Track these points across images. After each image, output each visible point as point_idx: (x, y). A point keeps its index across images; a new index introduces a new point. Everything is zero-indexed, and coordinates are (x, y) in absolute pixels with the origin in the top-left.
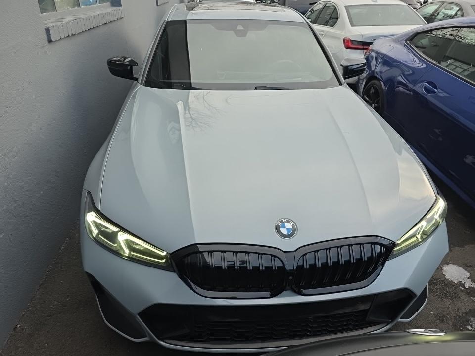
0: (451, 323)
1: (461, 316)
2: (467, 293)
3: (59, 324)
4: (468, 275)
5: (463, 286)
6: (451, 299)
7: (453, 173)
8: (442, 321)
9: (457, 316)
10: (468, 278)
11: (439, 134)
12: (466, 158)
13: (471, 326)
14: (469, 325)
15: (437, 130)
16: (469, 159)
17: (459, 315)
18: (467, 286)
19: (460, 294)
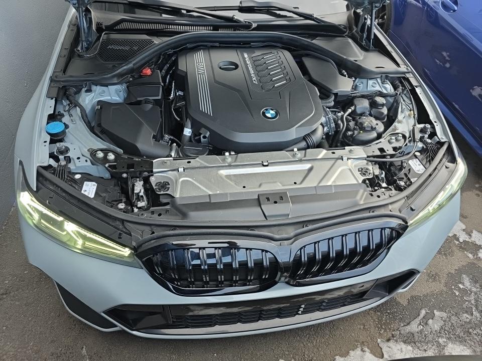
0: (443, 281)
1: (454, 273)
2: (461, 247)
3: (17, 303)
4: (464, 227)
5: (458, 240)
6: (445, 254)
7: (457, 106)
8: (435, 280)
9: (450, 273)
10: (464, 230)
11: (447, 58)
12: (473, 89)
13: (463, 284)
14: (461, 283)
15: (445, 54)
16: (476, 91)
17: (451, 272)
18: (461, 240)
19: (454, 248)
